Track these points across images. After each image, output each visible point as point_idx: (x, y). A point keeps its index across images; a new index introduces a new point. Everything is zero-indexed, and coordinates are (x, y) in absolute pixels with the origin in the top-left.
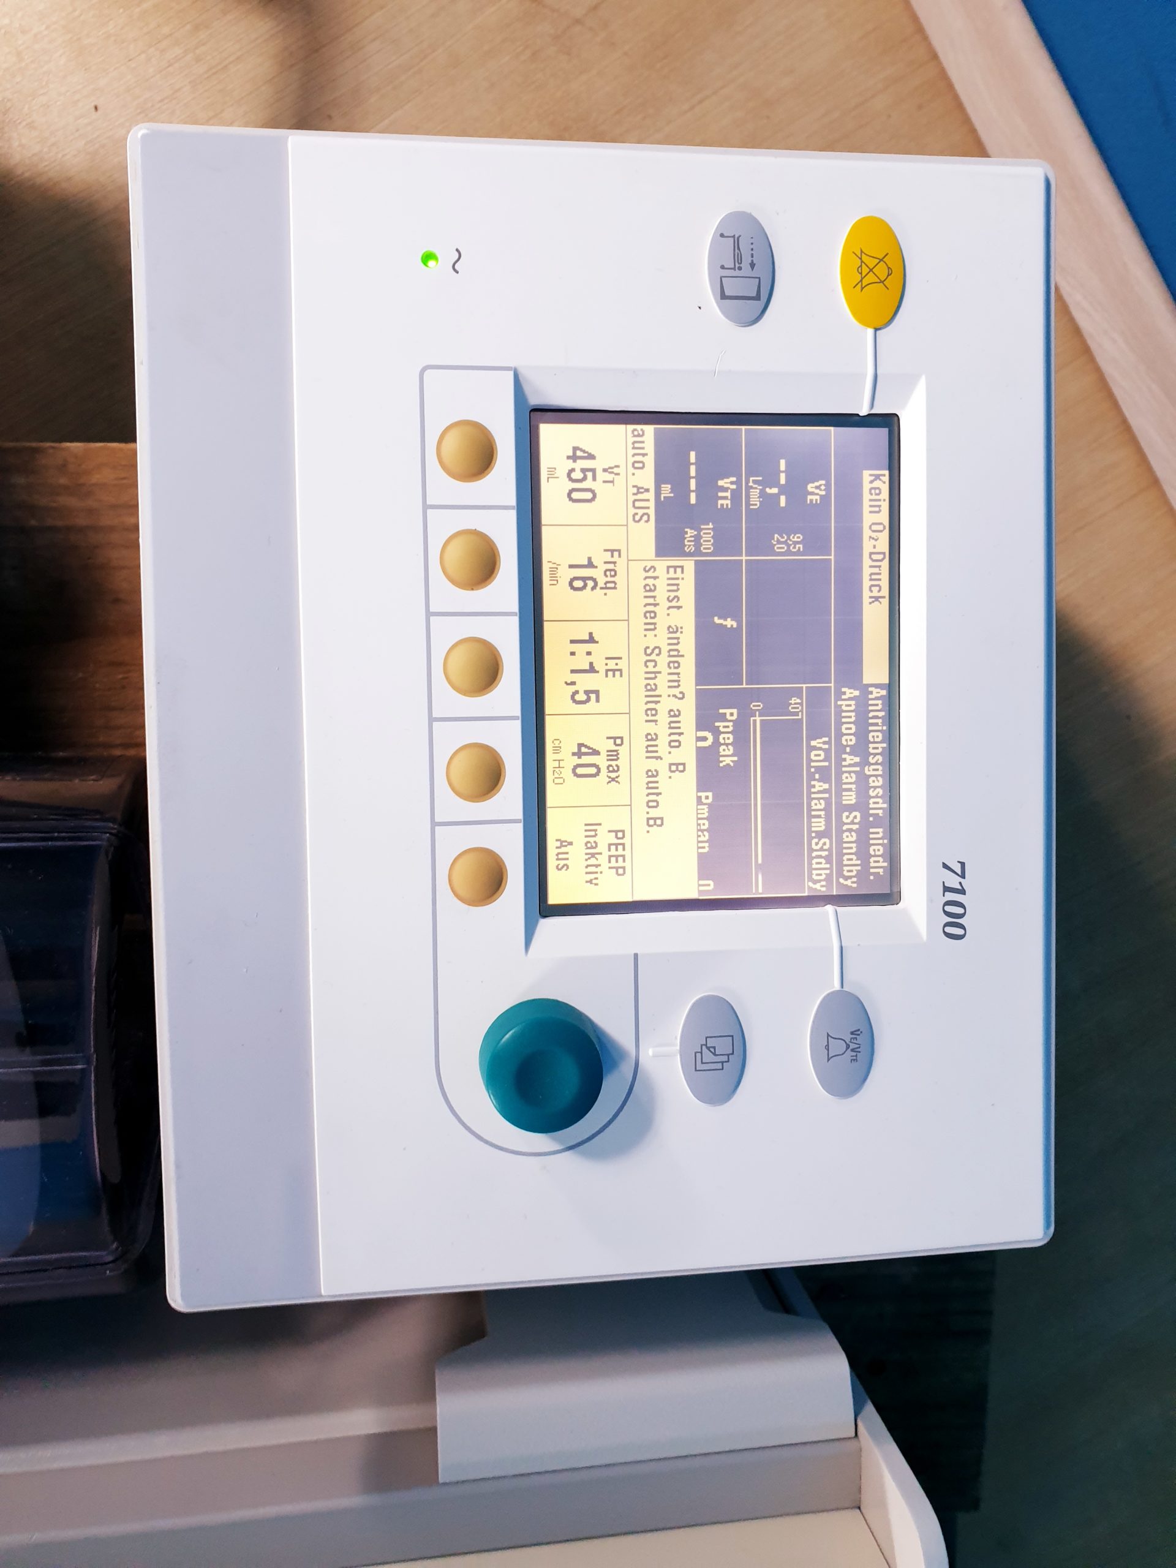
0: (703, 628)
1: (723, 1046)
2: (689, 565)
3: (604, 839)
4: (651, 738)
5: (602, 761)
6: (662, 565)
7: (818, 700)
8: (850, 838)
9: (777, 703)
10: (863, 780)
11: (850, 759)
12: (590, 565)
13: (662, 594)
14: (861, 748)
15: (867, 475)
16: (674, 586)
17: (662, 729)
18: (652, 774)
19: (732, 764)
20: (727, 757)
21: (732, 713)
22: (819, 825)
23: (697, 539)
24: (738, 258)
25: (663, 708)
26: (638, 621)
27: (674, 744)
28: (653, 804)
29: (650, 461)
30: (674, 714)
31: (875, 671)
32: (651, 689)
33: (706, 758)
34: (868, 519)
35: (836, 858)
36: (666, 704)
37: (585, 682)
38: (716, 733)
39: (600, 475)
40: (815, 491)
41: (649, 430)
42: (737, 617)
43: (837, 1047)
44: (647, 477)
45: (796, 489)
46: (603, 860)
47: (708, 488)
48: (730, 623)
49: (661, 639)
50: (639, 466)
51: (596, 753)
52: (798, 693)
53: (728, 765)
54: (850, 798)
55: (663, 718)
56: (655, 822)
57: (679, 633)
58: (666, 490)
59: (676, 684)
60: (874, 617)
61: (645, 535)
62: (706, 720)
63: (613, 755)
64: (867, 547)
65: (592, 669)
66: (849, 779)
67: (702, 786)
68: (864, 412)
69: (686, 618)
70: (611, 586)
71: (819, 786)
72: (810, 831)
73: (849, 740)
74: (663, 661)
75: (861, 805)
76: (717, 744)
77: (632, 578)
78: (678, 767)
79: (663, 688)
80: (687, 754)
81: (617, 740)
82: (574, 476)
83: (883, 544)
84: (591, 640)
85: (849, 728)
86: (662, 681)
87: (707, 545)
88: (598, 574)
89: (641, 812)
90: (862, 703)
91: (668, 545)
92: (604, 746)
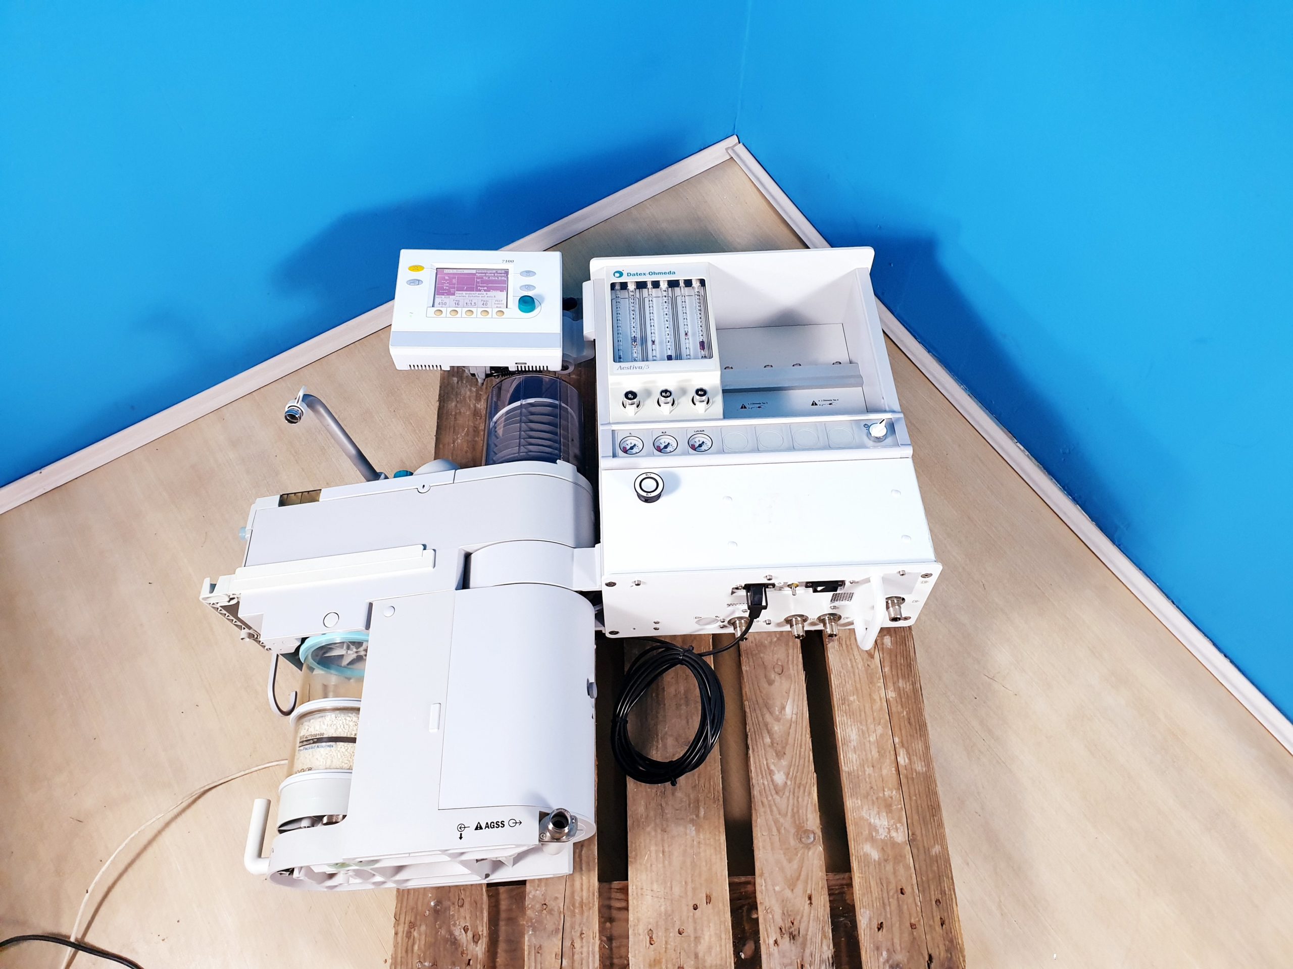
0: (466, 290)
1: (527, 287)
2: (456, 292)
3: (497, 302)
4: (482, 297)
5: (485, 303)
6: (456, 295)
7: (477, 278)
8: (499, 275)
9: (478, 282)
14: (486, 273)
15: (445, 272)
16: (460, 294)
17: (480, 296)
20: (485, 288)
21: (479, 288)
22: (497, 278)
24: (413, 283)
26: (464, 298)
27: (483, 294)
30: (478, 294)
31: (474, 272)
32: (475, 297)
33: (485, 291)
34: (452, 272)
35: (502, 276)
36: (477, 295)
40: (447, 278)
41: (436, 296)
42: (464, 287)
43: (529, 274)
44: (443, 296)
45: (447, 280)
47: (446, 290)
49: (467, 295)
50: (441, 297)
52: (477, 280)
54: (493, 275)
55: (479, 295)
56: (495, 296)
58: (445, 294)
59: (474, 294)
60: (466, 271)
62: (480, 291)
64: (455, 272)
65: (471, 303)
66: (490, 275)
67: (490, 291)
68: (436, 271)
69: (464, 293)
73: (484, 275)
75: (494, 273)
79: (475, 295)
80: (485, 293)
83: (455, 270)
84: (467, 303)
85: (482, 275)
87: (454, 290)
88: (457, 302)
89: (493, 298)
90: (478, 273)
91: (454, 294)
92: (483, 302)
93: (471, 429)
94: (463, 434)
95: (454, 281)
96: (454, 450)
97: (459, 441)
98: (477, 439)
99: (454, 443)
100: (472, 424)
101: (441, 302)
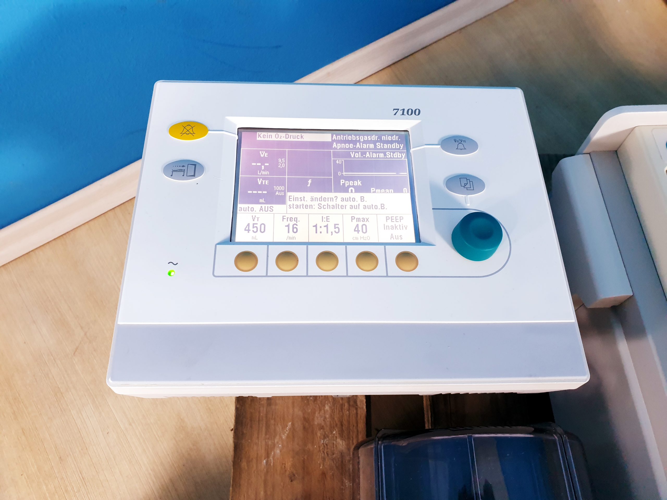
0: (311, 190)
1: (464, 181)
2: (289, 194)
3: (389, 223)
4: (352, 207)
5: (360, 224)
6: (288, 203)
7: (337, 155)
8: (386, 146)
9: (339, 168)
10: (365, 142)
11: (358, 145)
12: (288, 226)
13: (299, 203)
14: (354, 142)
15: (258, 139)
16: (296, 199)
17: (348, 204)
18: (365, 207)
19: (361, 182)
20: (359, 183)
21: (342, 182)
22: (382, 155)
23: (279, 191)
24: (181, 170)
25: (341, 203)
26: (308, 211)
27: (354, 200)
28: (376, 207)
29: (251, 206)
30: (343, 200)
31: (327, 137)
32: (333, 207)
33: (358, 189)
34: (274, 139)
35: (394, 151)
36: (339, 202)
37: (331, 228)
38: (349, 186)
39: (256, 221)
40: (263, 154)
41: (239, 206)
42: (308, 179)
43: (461, 146)
44: (257, 207)
45: (263, 160)
46: (397, 224)
47: (261, 187)
48: (310, 181)
49: (315, 203)
50: (252, 209)
51: (357, 225)
52: (335, 161)
53: (361, 183)
54: (372, 146)
55: (344, 203)
56: (383, 206)
57: (313, 198)
58: (261, 201)
59: (332, 199)
60: (308, 137)
61: (277, 208)
62: (345, 190)
63: (358, 220)
64: (284, 139)
65: (327, 226)
66: (365, 146)
67: (369, 191)
68: (237, 137)
69: (308, 195)
70: (296, 219)
71: (368, 155)
72: (384, 158)
73: (351, 146)
74: (323, 203)
75: (374, 142)
76: (353, 186)
77: (293, 212)
78: (362, 199)
79: (334, 203)
80: (358, 196)
81: (353, 218)
82: (255, 230)
83: (283, 134)
84: (316, 226)
85: (347, 146)
86: (331, 203)
87: (282, 188)
88: (291, 224)
89: (379, 211)
90: (338, 142)
91: (281, 200)
92: (355, 223)
93: (299, 425)
94: (284, 437)
95: (283, 163)
96: (267, 472)
97: (278, 451)
98: (309, 446)
99: (268, 456)
100: (300, 413)
101: (251, 223)
